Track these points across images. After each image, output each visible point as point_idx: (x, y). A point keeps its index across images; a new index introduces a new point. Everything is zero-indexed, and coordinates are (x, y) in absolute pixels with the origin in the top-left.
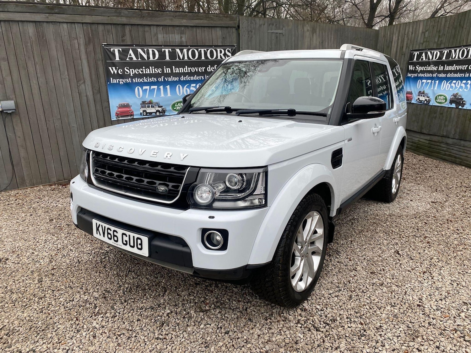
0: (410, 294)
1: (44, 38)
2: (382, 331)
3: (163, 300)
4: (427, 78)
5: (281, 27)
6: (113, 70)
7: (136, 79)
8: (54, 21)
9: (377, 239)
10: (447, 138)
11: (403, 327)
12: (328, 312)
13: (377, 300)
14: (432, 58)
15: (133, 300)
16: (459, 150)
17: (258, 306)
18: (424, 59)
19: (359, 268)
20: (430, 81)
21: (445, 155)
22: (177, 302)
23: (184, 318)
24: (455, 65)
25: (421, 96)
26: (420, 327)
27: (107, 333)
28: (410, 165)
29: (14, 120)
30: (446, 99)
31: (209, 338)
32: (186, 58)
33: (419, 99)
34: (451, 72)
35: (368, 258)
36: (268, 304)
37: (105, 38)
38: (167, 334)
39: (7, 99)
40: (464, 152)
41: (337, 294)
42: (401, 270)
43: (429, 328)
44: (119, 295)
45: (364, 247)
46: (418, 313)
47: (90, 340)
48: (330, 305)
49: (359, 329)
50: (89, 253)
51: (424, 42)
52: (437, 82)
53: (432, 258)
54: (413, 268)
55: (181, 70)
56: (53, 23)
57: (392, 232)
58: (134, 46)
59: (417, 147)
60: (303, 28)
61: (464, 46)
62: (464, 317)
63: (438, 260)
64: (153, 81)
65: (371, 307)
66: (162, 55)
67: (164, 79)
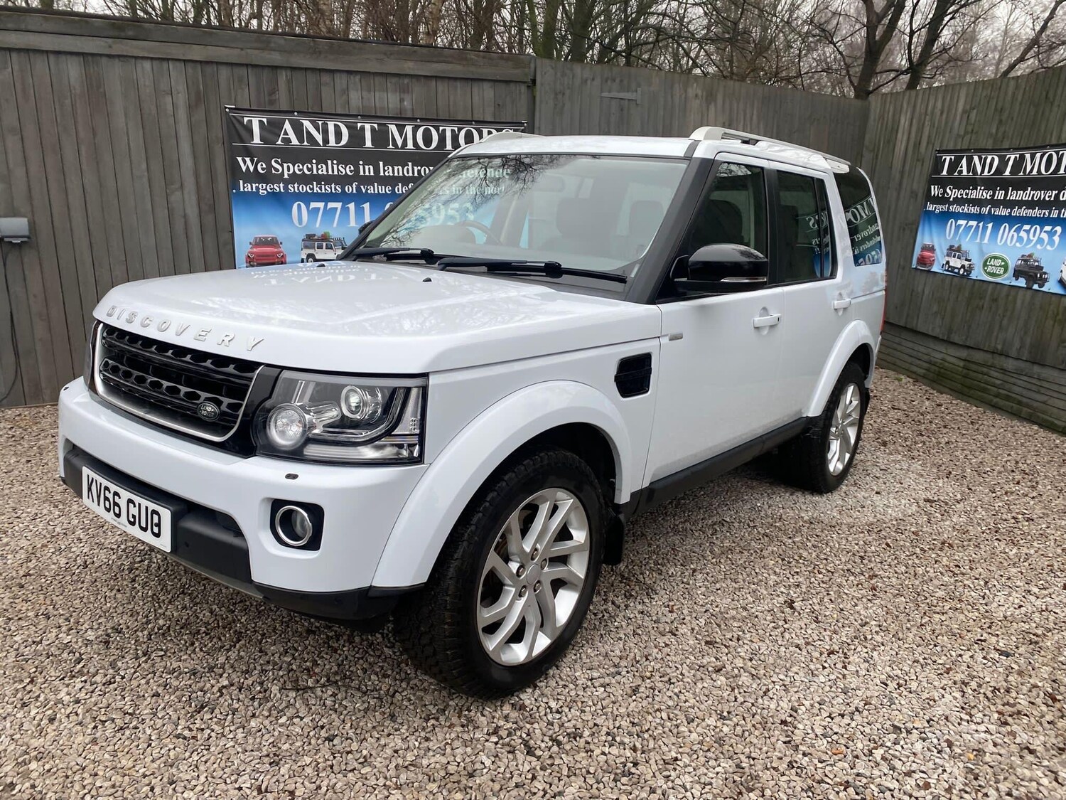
0: (775, 697)
1: (102, 90)
2: (675, 769)
3: (225, 657)
4: (969, 217)
5: (633, 86)
6: (245, 164)
7: (296, 185)
8: (125, 54)
9: (757, 571)
10: (1003, 358)
11: (727, 765)
12: (570, 716)
13: (692, 701)
14: (983, 171)
15: (163, 653)
16: (1029, 386)
17: (421, 690)
18: (965, 173)
19: (683, 630)
20: (974, 223)
21: (997, 396)
22: (252, 666)
23: (253, 699)
24: (1029, 188)
25: (954, 257)
26: (767, 769)
27: (81, 716)
28: (912, 414)
29: (26, 260)
30: (1006, 268)
31: (286, 747)
32: (410, 145)
33: (948, 262)
34: (1020, 204)
35: (716, 609)
36: (445, 688)
37: (233, 95)
38: (203, 730)
39: (14, 213)
40: (1038, 392)
41: (607, 680)
42: (780, 642)
43: (787, 773)
44: (136, 641)
45: (718, 586)
46: (773, 740)
47: (39, 725)
48: (582, 702)
49: (623, 760)
50: (113, 549)
51: (966, 133)
52: (990, 226)
53: (866, 623)
54: (810, 640)
55: (398, 171)
56: (121, 59)
57: (797, 558)
58: (296, 114)
59: (939, 374)
60: (686, 91)
61: (1052, 146)
62: (879, 759)
63: (878, 629)
64: (333, 191)
65: (672, 716)
66: (357, 136)
67: (358, 188)
